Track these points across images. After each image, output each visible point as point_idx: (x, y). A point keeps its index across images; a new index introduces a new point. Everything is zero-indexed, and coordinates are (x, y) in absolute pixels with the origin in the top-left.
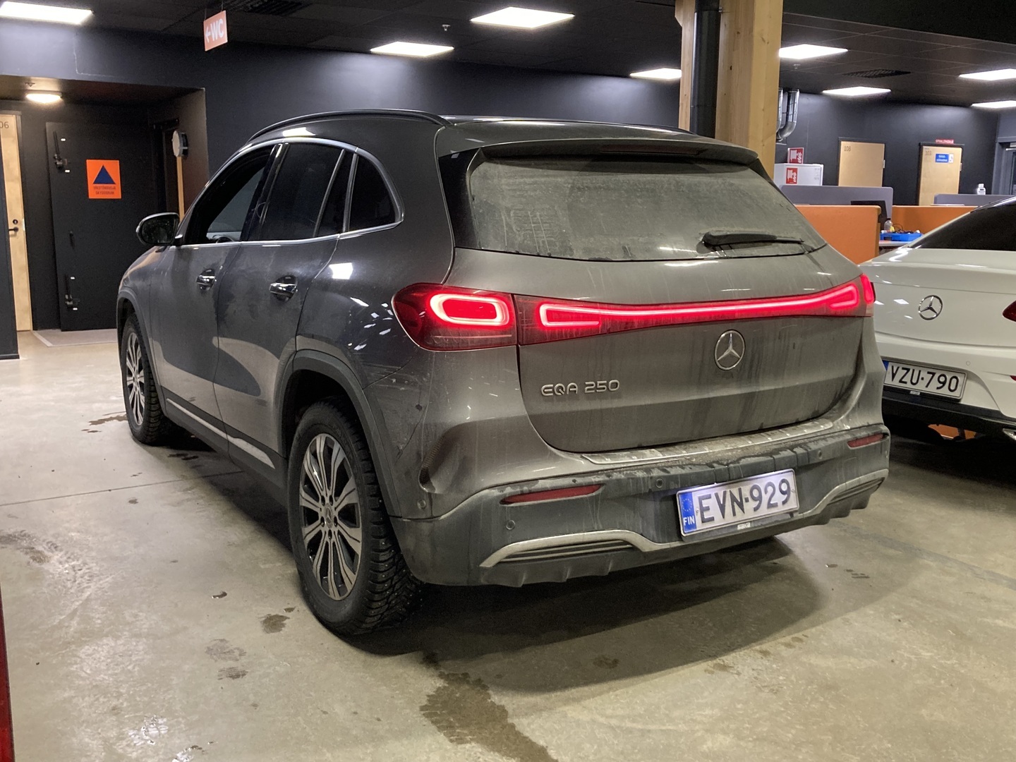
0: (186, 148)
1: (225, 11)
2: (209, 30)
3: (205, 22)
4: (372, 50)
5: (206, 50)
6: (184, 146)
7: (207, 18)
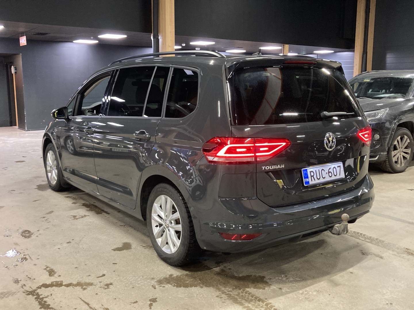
0: (16, 71)
1: (25, 36)
2: (21, 40)
3: (20, 38)
4: (74, 41)
5: (21, 46)
6: (15, 70)
7: (21, 37)
